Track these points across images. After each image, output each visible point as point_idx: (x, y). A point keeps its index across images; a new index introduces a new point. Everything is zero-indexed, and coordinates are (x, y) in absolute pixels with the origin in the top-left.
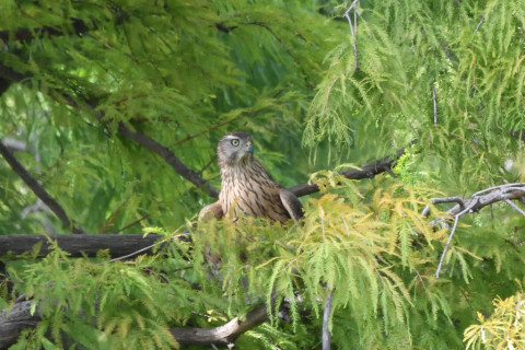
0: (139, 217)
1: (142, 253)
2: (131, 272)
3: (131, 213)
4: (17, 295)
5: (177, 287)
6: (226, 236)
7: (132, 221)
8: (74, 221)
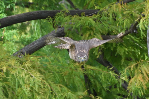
0: (95, 5)
1: (94, 14)
2: (90, 19)
3: (92, 4)
4: (58, 26)
5: (104, 24)
6: (119, 9)
7: (93, 6)
8: (76, 6)
